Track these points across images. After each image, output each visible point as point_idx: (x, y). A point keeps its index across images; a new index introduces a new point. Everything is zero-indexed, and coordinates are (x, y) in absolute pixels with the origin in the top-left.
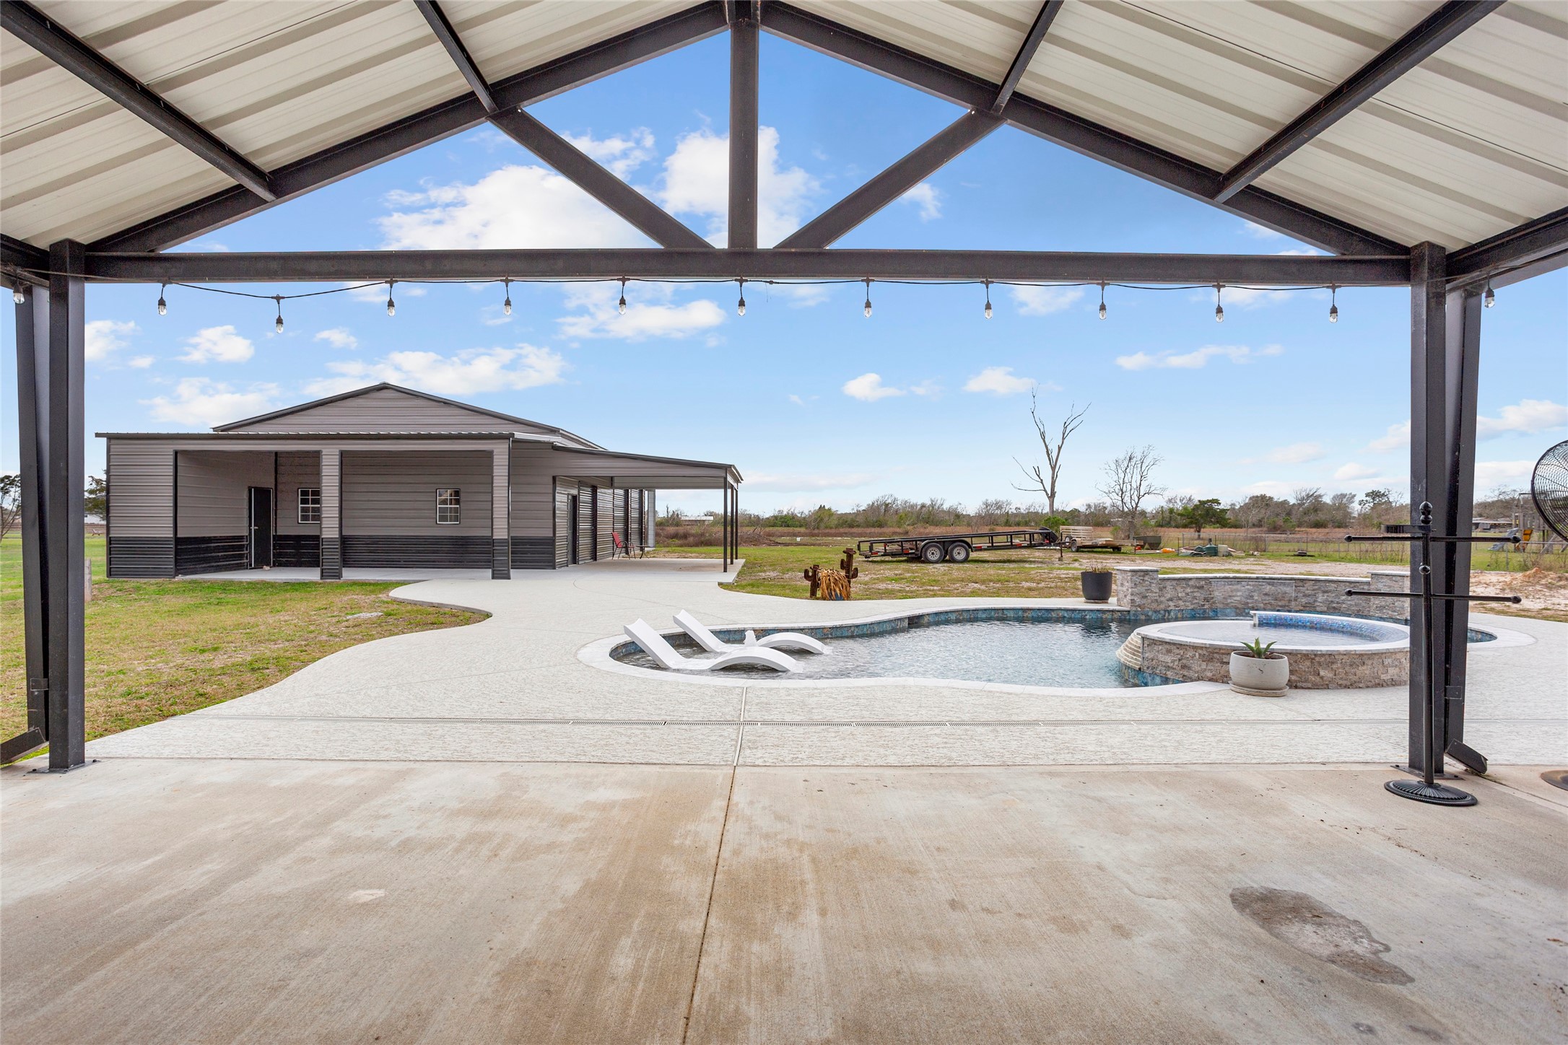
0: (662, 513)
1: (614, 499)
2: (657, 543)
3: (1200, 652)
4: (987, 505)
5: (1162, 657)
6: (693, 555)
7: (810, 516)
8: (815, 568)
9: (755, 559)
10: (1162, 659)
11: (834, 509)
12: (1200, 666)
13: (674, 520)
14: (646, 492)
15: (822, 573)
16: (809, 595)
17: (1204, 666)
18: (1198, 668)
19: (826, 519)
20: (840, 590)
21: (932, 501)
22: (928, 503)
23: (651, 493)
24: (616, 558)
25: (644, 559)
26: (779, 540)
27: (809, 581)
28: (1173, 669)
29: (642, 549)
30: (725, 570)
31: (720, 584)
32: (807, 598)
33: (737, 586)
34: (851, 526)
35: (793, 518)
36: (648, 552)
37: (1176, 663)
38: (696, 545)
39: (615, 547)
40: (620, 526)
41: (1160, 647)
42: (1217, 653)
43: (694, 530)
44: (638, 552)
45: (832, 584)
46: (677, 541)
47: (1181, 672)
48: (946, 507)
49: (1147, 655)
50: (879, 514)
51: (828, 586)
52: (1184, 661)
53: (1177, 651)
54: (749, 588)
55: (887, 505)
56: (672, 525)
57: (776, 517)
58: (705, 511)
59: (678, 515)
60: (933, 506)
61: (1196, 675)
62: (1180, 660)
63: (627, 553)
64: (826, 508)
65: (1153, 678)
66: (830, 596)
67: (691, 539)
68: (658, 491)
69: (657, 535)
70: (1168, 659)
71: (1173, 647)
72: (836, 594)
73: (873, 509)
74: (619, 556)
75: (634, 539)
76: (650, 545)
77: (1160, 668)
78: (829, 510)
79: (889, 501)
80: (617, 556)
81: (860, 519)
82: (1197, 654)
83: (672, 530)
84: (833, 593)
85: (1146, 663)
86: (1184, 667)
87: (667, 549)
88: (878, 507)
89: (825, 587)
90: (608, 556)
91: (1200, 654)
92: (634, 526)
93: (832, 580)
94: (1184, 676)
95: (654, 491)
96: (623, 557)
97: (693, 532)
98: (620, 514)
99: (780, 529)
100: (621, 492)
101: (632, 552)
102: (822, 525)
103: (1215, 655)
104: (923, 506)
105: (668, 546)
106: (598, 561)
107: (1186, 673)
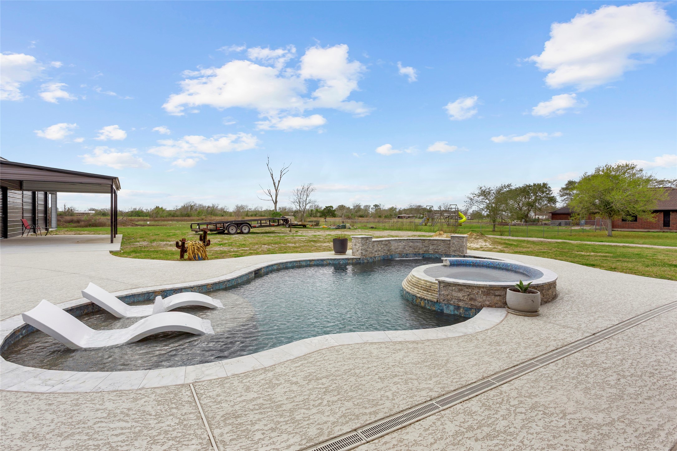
0: (61, 208)
1: (23, 197)
2: (58, 226)
3: (482, 289)
4: (237, 207)
5: (455, 294)
6: (85, 232)
7: (151, 212)
8: (183, 241)
9: (128, 234)
10: (456, 295)
11: (164, 208)
12: (482, 298)
13: (70, 212)
14: (50, 195)
15: (188, 244)
16: (179, 257)
17: (484, 298)
18: (481, 300)
19: (160, 213)
20: (201, 254)
21: (213, 205)
22: (211, 205)
23: (54, 196)
24: (25, 235)
25: (49, 236)
26: (137, 223)
27: (180, 248)
28: (464, 301)
29: (47, 229)
30: (112, 242)
31: (111, 252)
32: (178, 260)
33: (124, 253)
34: (173, 216)
35: (142, 212)
36: (52, 231)
37: (466, 297)
38: (86, 226)
39: (24, 229)
40: (28, 215)
41: (454, 288)
42: (492, 290)
43: (84, 218)
44: (44, 231)
45: (196, 251)
46: (72, 224)
47: (470, 303)
48: (219, 207)
49: (443, 292)
50: (188, 210)
51: (193, 252)
52: (472, 296)
53: (467, 290)
54: (133, 254)
55: (192, 206)
56: (68, 215)
57: (132, 212)
58: (89, 208)
59: (72, 210)
60: (213, 207)
61: (480, 304)
62: (468, 295)
63: (34, 232)
64: (160, 207)
65: (448, 307)
66: (195, 258)
67: (82, 223)
68: (58, 193)
69: (58, 221)
70: (460, 295)
71: (463, 287)
72: (199, 257)
73: (184, 208)
74: (29, 234)
75: (40, 223)
76: (53, 227)
77: (453, 300)
78: (162, 208)
79: (192, 204)
80: (27, 234)
81: (178, 213)
82: (480, 291)
83: (68, 218)
84: (197, 256)
85: (442, 297)
86: (471, 299)
87: (66, 229)
88: (187, 207)
89: (191, 253)
90: (19, 234)
91: (482, 291)
92: (40, 215)
93: (196, 248)
94: (472, 305)
95: (56, 195)
96: (31, 235)
97: (83, 219)
98: (29, 207)
99: (136, 218)
100: (29, 193)
101: (39, 232)
102: (159, 216)
103: (491, 291)
104: (209, 207)
105: (66, 227)
106: (8, 239)
107: (473, 303)
